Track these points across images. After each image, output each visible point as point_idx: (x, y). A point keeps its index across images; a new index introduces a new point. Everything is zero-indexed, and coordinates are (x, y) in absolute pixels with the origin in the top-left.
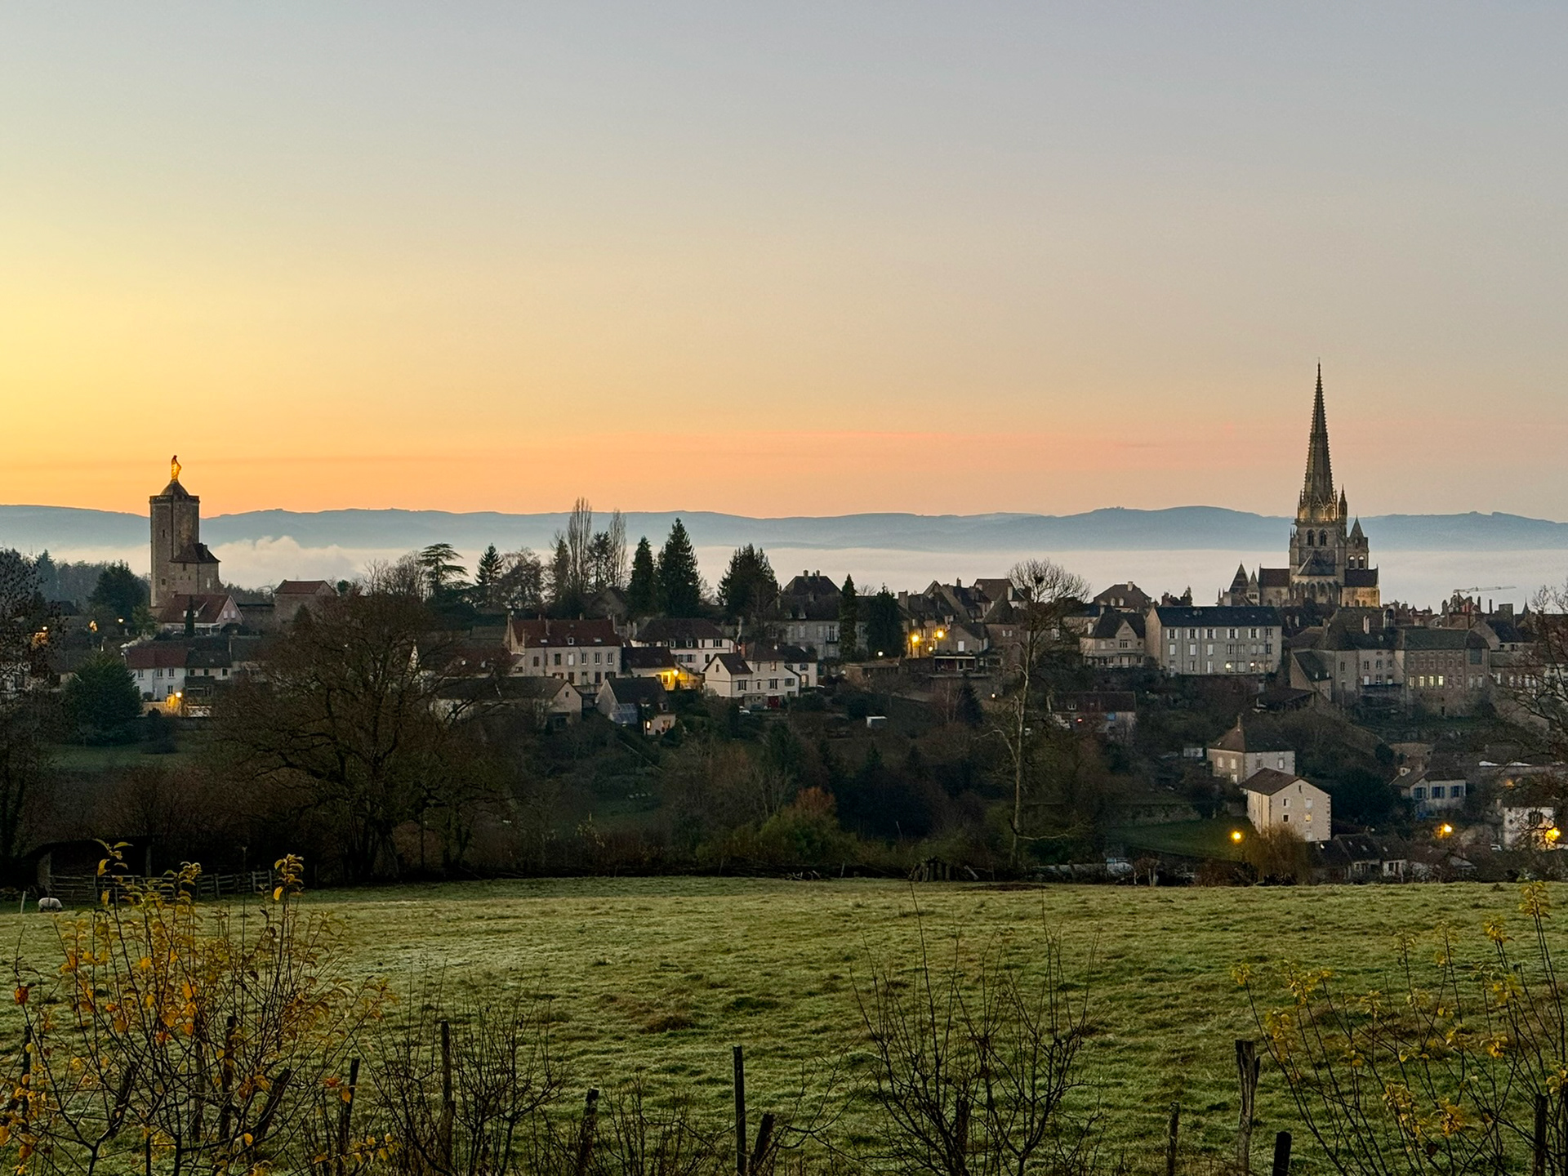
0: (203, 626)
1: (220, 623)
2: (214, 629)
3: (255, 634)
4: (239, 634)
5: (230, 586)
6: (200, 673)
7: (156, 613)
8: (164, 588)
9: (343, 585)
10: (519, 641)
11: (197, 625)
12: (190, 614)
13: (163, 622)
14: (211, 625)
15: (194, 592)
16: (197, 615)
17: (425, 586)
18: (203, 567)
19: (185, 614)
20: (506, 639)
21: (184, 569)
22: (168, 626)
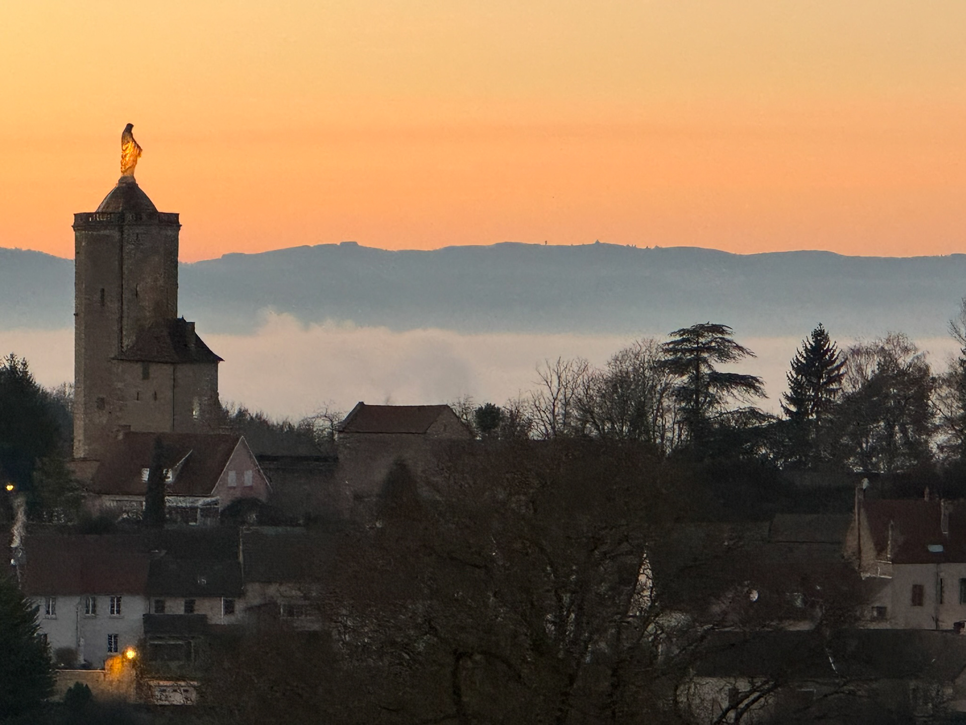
0: (183, 502)
1: (220, 497)
2: (207, 511)
3: (293, 523)
4: (261, 522)
5: (242, 413)
6: (176, 607)
7: (85, 473)
8: (102, 419)
9: (489, 415)
10: (880, 548)
11: (171, 501)
12: (157, 478)
13: (100, 493)
14: (201, 502)
15: (164, 426)
16: (170, 477)
17: (669, 419)
18: (186, 371)
19: (146, 475)
20: (851, 542)
21: (146, 376)
22: (109, 502)
